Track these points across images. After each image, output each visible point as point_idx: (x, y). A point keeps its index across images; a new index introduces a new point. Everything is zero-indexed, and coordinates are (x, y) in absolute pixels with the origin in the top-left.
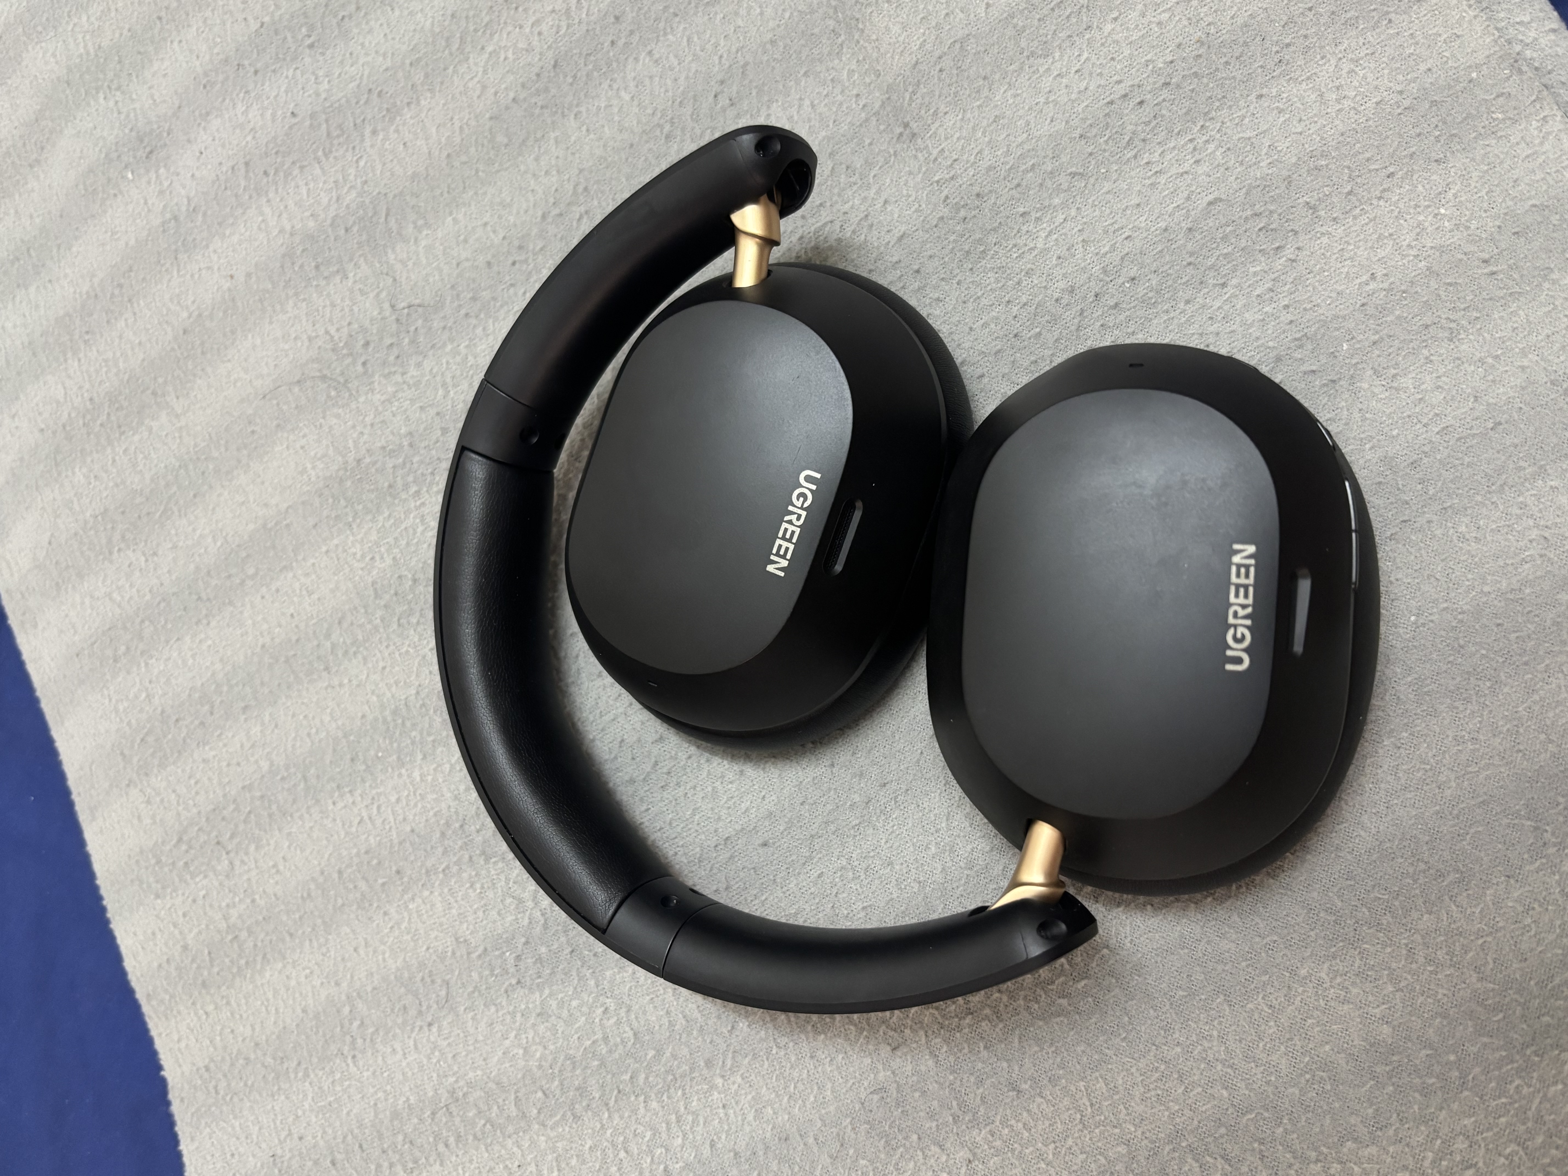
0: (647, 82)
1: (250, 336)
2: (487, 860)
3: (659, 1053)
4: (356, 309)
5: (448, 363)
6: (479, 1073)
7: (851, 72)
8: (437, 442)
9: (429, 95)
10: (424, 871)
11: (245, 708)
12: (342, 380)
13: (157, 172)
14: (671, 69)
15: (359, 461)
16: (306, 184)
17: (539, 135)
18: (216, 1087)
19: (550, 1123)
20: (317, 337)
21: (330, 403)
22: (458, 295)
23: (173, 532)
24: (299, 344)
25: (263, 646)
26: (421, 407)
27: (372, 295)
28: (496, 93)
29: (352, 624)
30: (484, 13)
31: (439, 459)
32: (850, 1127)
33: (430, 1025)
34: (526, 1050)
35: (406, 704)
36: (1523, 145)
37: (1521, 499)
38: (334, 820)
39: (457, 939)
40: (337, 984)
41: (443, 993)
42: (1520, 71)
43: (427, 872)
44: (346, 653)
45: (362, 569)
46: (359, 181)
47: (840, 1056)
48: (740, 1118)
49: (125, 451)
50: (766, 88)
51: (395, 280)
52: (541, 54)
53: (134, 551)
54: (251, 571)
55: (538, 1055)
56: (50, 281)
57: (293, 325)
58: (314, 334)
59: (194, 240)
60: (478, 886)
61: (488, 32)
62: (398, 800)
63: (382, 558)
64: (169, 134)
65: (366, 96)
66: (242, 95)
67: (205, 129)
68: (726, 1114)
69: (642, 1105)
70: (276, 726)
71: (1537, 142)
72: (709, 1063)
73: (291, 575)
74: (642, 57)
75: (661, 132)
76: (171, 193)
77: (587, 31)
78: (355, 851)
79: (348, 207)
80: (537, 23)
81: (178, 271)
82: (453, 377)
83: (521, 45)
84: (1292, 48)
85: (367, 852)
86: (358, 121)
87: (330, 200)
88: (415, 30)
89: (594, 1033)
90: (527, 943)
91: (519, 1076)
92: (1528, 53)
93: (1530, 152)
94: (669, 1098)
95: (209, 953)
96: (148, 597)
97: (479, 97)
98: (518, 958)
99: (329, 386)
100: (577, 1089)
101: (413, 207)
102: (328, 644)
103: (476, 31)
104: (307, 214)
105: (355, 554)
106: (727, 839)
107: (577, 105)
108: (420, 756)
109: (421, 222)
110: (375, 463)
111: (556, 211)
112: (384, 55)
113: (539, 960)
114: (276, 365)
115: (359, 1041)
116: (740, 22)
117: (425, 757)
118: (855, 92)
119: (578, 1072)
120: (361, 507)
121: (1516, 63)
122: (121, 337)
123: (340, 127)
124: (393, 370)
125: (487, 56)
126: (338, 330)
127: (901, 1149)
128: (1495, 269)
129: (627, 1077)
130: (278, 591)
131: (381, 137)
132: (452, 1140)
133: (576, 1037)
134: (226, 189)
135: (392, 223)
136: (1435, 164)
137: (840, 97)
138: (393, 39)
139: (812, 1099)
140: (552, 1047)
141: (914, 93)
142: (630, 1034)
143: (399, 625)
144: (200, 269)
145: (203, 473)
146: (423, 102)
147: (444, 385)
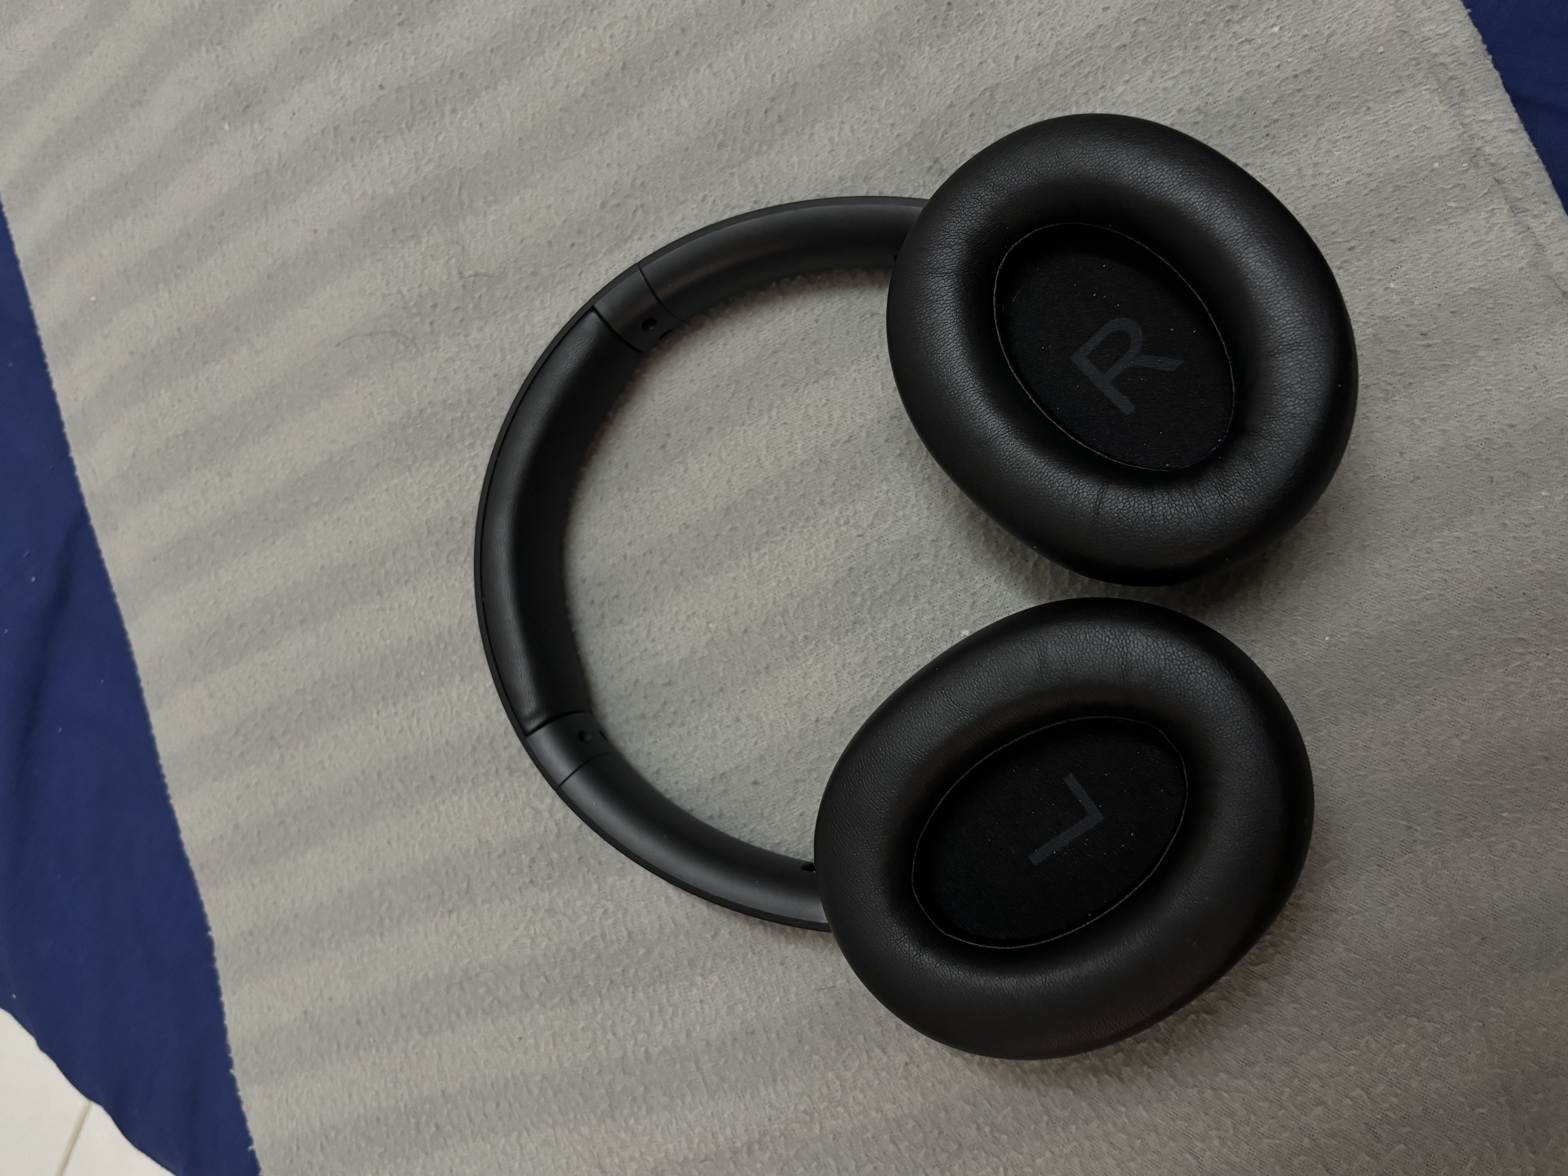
0: (705, 92)
1: (328, 287)
2: (511, 774)
3: (649, 952)
4: (426, 272)
5: (507, 330)
6: (491, 956)
7: (888, 102)
8: (493, 401)
9: (506, 81)
10: (455, 778)
11: (303, 621)
12: (410, 337)
13: (252, 126)
14: (728, 82)
15: (421, 411)
16: (389, 153)
17: (603, 130)
18: (257, 950)
19: (549, 1004)
20: (389, 295)
21: (398, 356)
22: (520, 268)
23: (247, 457)
24: (373, 300)
25: (322, 568)
26: (480, 368)
27: (442, 261)
28: (567, 87)
29: (405, 556)
30: (562, 12)
31: (493, 416)
32: (808, 1026)
33: (450, 912)
34: (533, 941)
35: (449, 631)
36: (1470, 233)
37: (1428, 545)
38: (377, 727)
39: (479, 840)
40: (370, 870)
41: (464, 886)
42: (1477, 166)
43: (458, 779)
44: (398, 581)
45: (418, 508)
46: (437, 154)
47: (807, 965)
48: (714, 1012)
49: (208, 379)
50: (812, 109)
51: (463, 249)
52: (611, 55)
53: (210, 470)
54: (316, 499)
55: (543, 945)
56: (146, 216)
57: (368, 282)
58: (387, 292)
59: (283, 193)
60: (502, 796)
61: (565, 30)
62: (436, 715)
63: (436, 500)
64: (264, 92)
65: (448, 76)
66: (335, 64)
67: (298, 91)
68: (702, 1008)
69: (631, 995)
70: (330, 640)
71: (1484, 231)
72: (691, 964)
73: (351, 506)
74: (702, 70)
75: (715, 139)
76: (263, 147)
77: (655, 39)
78: (394, 756)
79: (425, 178)
80: (610, 25)
81: (267, 221)
82: (511, 343)
83: (593, 46)
84: (1278, 124)
85: (405, 758)
86: (440, 99)
87: (410, 170)
88: (497, 20)
89: (594, 930)
90: (541, 848)
91: (526, 962)
92: (1487, 149)
93: (1476, 240)
94: (654, 990)
95: (259, 833)
96: (220, 513)
97: (552, 88)
98: (533, 860)
99: (398, 340)
100: (575, 977)
101: (485, 183)
102: (383, 571)
103: (553, 27)
104: (388, 181)
105: (412, 494)
106: (723, 774)
107: (641, 106)
108: (458, 678)
109: (490, 198)
110: (436, 414)
111: (613, 202)
112: (468, 39)
113: (551, 864)
114: (351, 317)
115: (387, 921)
116: (794, 46)
117: (462, 680)
118: (890, 121)
119: (577, 962)
120: (420, 453)
121: (1475, 157)
122: (209, 274)
123: (422, 102)
124: (457, 331)
125: (562, 51)
126: (409, 290)
127: (850, 1049)
128: (1430, 342)
129: (619, 970)
130: (339, 519)
131: (459, 116)
132: (463, 1012)
133: (577, 932)
134: (315, 149)
135: (465, 196)
136: (1391, 243)
137: (876, 125)
138: (477, 25)
139: (778, 1000)
140: (556, 940)
141: (945, 132)
142: (625, 933)
143: (448, 561)
144: (286, 222)
145: (277, 406)
146: (500, 88)
147: (502, 349)
